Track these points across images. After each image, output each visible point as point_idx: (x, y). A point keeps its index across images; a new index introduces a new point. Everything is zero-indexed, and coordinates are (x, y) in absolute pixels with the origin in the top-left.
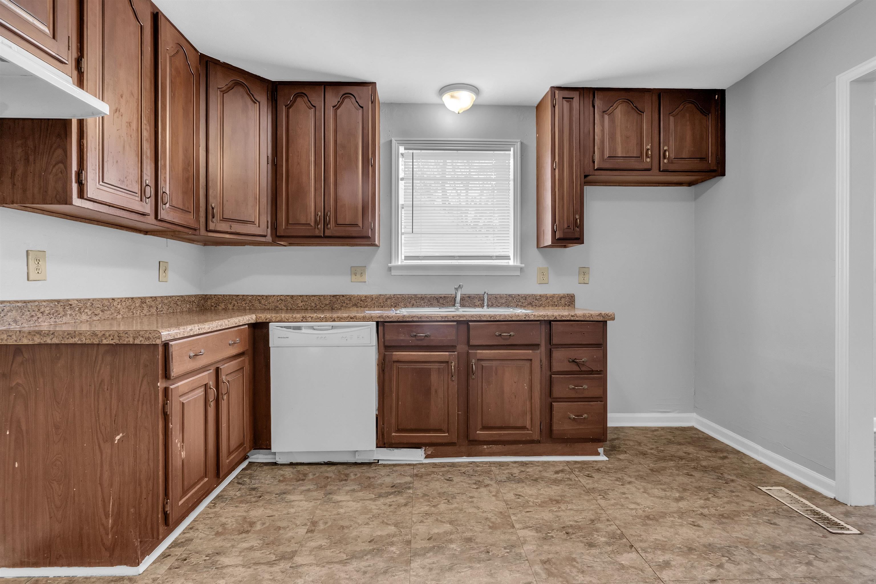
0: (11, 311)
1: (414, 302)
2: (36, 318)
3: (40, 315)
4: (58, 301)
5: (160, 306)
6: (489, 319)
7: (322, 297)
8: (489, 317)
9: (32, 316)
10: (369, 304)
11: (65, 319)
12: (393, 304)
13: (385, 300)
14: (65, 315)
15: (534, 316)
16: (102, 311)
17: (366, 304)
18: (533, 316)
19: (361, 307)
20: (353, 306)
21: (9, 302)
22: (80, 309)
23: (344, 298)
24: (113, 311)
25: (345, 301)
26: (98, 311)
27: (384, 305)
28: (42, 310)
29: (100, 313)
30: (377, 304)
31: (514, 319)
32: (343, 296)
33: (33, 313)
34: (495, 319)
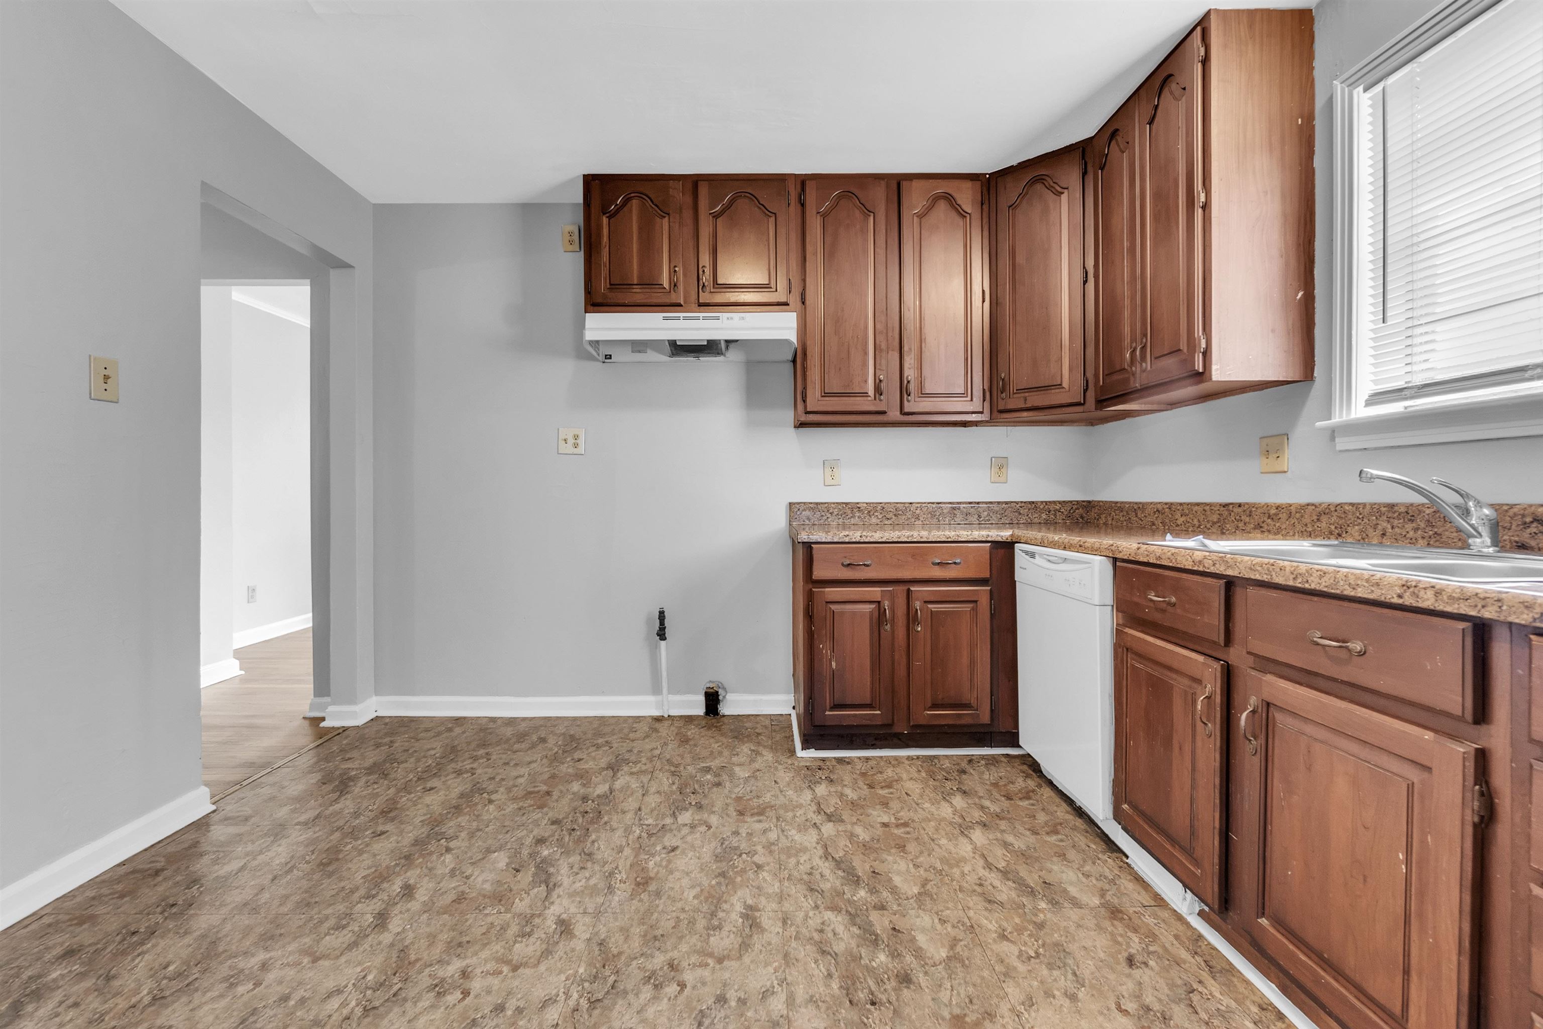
0: (804, 510)
1: (1385, 524)
2: (825, 518)
3: (829, 515)
4: (847, 504)
5: (986, 513)
6: (1291, 583)
7: (1208, 507)
8: (1292, 577)
9: (822, 516)
10: (1283, 527)
11: (853, 521)
12: (1333, 527)
13: (1315, 518)
14: (853, 517)
15: (1438, 593)
16: (895, 515)
17: (1278, 525)
18: (1430, 594)
19: (1269, 531)
20: (1255, 529)
21: (804, 503)
22: (869, 512)
23: (1240, 510)
24: (910, 516)
25: (1243, 517)
26: (890, 515)
27: (1314, 530)
28: (831, 511)
29: (893, 517)
30: (1299, 527)
31: (1361, 593)
32: (1240, 505)
33: (823, 514)
34: (1307, 586)
